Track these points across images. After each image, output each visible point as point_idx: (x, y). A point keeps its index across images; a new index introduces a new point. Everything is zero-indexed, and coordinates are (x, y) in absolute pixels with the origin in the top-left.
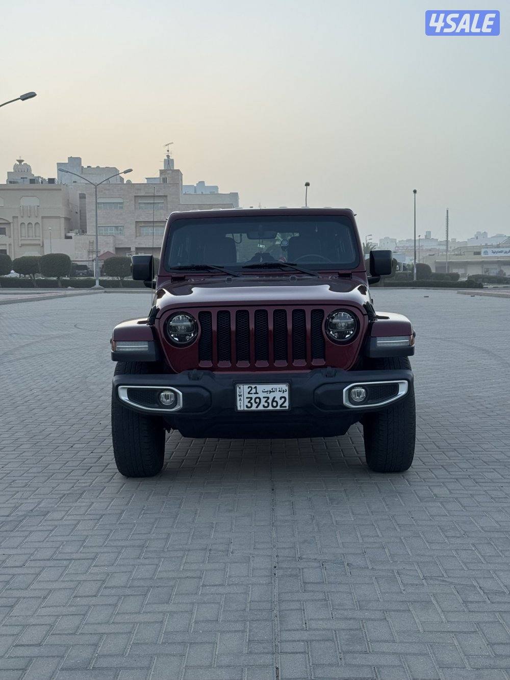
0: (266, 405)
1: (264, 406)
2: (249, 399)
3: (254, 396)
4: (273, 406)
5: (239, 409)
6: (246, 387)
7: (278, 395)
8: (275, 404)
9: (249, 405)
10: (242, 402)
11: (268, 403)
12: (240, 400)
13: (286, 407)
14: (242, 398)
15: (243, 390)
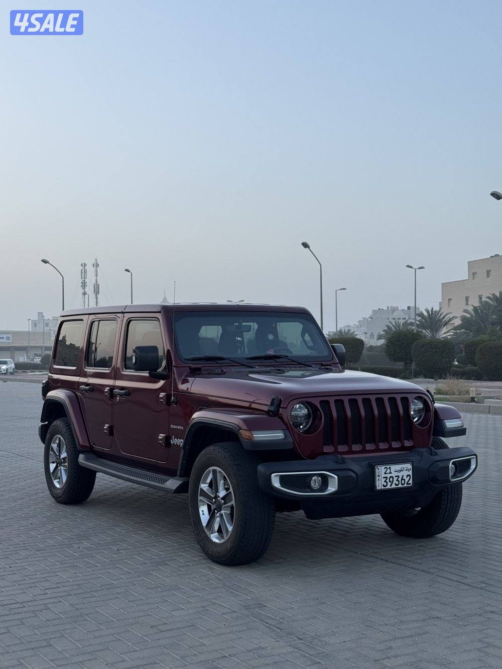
0: (397, 483)
1: (396, 485)
2: (385, 479)
3: (389, 476)
4: (402, 484)
5: (378, 488)
6: (383, 467)
7: (405, 473)
8: (403, 482)
9: (385, 484)
10: (380, 482)
11: (399, 481)
12: (379, 480)
13: (410, 484)
14: (380, 478)
15: (381, 470)
